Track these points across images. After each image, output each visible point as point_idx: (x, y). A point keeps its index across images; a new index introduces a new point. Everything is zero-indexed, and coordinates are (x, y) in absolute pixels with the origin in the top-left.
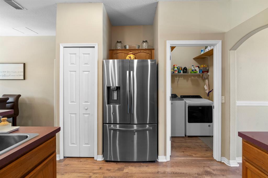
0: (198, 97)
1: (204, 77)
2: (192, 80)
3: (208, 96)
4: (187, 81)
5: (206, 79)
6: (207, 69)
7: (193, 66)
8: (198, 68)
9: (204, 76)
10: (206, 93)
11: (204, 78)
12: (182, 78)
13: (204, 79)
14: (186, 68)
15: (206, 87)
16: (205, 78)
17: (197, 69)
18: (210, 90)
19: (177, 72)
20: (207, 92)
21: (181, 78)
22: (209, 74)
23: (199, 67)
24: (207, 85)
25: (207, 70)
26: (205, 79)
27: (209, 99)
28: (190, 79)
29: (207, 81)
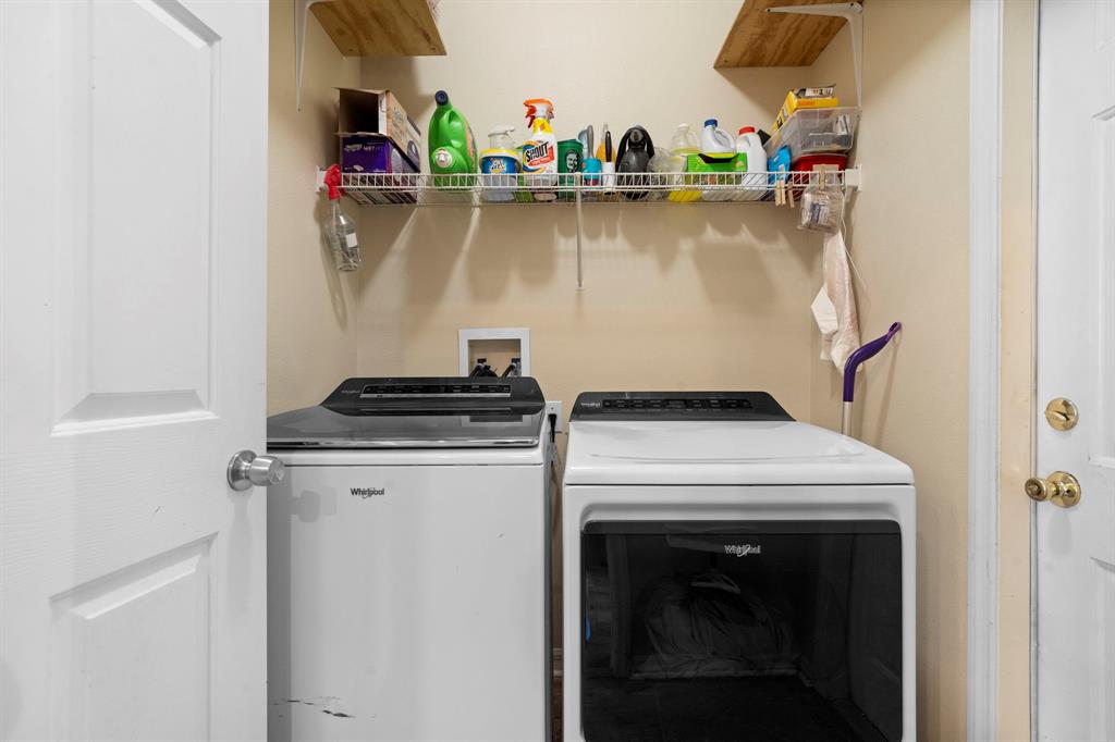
0: (753, 406)
1: (814, 206)
2: (703, 258)
3: (848, 396)
4: (666, 261)
5: (830, 230)
6: (841, 132)
7: (714, 123)
8: (754, 138)
9: (808, 197)
10: (833, 364)
11: (806, 219)
12: (620, 242)
13: (810, 239)
14: (644, 132)
15: (832, 308)
16: (822, 220)
17: (752, 149)
18: (871, 336)
19: (554, 165)
20: (839, 355)
21: (612, 235)
22: (852, 177)
23: (764, 137)
24: (838, 287)
25: (840, 140)
26: (819, 231)
27: (857, 434)
28: (686, 245)
29: (835, 246)
